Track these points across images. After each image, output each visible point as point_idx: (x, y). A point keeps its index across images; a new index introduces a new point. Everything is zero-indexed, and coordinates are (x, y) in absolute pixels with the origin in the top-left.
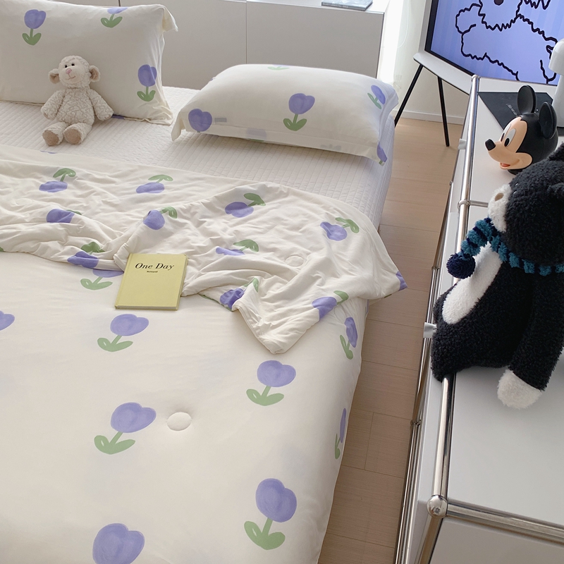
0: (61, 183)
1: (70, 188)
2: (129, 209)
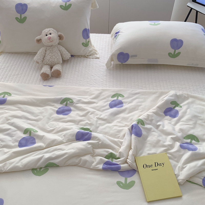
0: (67, 108)
1: (74, 111)
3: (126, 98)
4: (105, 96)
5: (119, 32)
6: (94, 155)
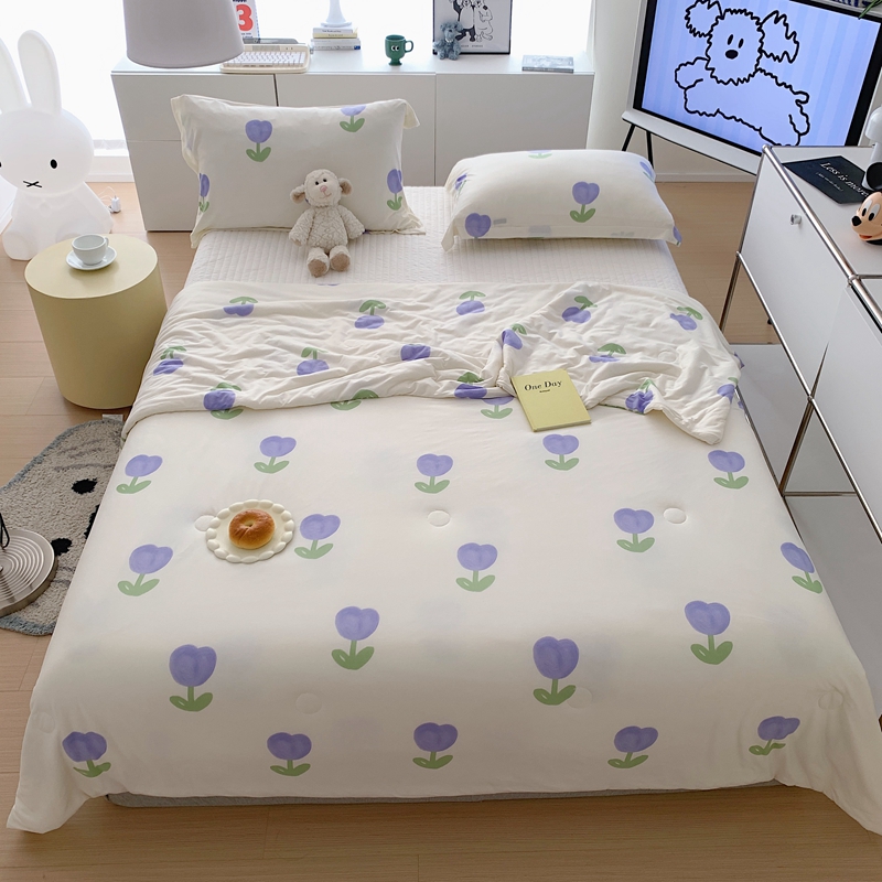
1: (387, 322)
3: (488, 298)
4: (447, 297)
5: (465, 176)
6: (438, 379)
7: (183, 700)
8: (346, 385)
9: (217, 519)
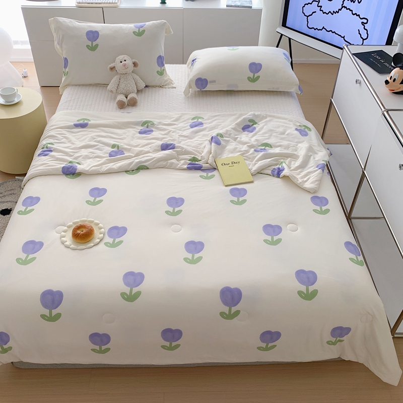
0: (147, 129)
1: (155, 131)
2: (194, 137)
3: (205, 120)
4: (185, 119)
5: (196, 59)
6: (179, 160)
7: (47, 317)
8: (132, 162)
9: (66, 228)
